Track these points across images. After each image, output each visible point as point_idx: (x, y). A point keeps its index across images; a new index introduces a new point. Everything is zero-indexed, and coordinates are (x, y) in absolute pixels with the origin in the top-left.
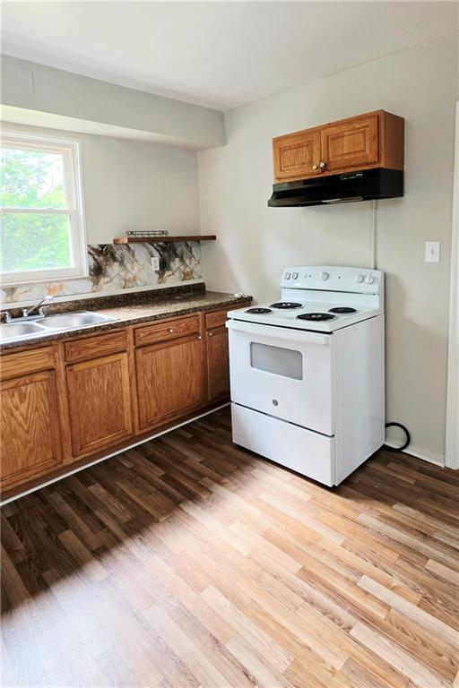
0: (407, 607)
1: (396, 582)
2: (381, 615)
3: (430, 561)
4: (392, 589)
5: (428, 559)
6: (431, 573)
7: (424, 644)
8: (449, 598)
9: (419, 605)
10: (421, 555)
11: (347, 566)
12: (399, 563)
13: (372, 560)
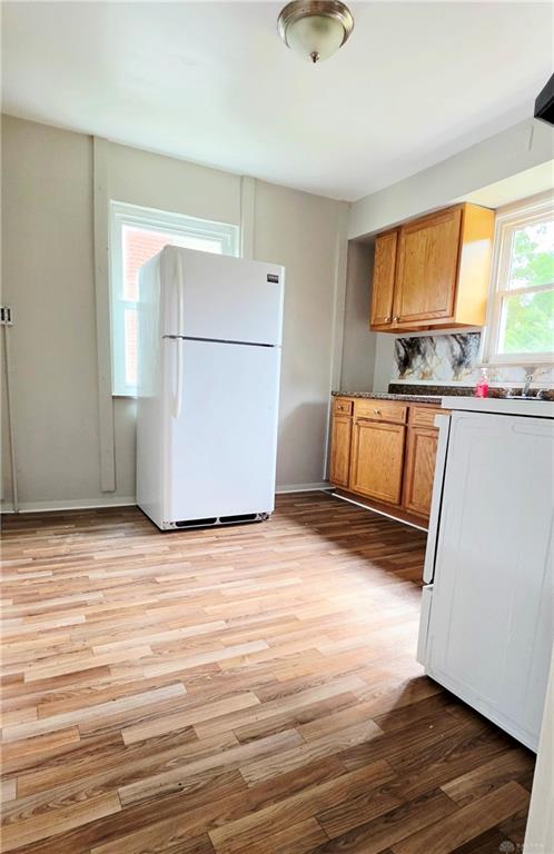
0: (221, 656)
1: (248, 662)
2: (224, 639)
3: (257, 701)
4: (243, 657)
5: (262, 701)
6: (242, 692)
7: (184, 649)
8: (206, 687)
9: (216, 663)
10: (270, 699)
11: (286, 643)
12: (269, 677)
13: (284, 660)
